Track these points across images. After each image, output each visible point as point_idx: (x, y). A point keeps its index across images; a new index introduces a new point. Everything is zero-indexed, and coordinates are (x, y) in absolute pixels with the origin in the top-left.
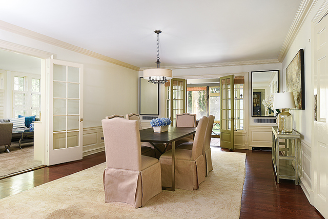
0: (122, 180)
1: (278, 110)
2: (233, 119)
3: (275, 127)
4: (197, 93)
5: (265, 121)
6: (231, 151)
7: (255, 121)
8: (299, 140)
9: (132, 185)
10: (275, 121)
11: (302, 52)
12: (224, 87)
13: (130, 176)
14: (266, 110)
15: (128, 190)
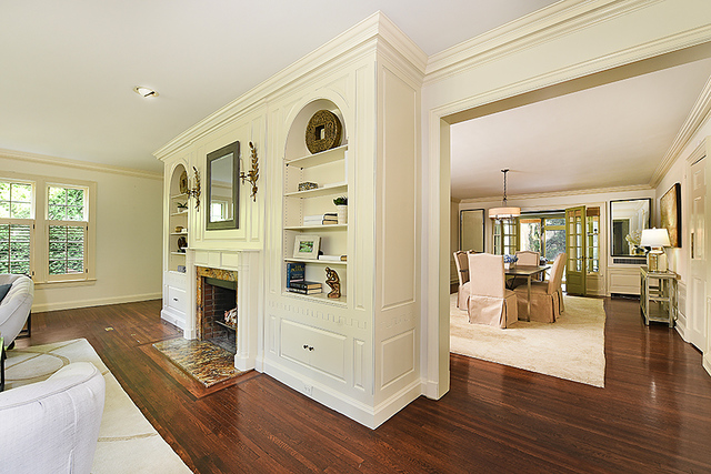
0: (486, 306)
1: (649, 248)
2: (584, 258)
3: (645, 268)
4: (527, 225)
5: (630, 262)
6: (582, 296)
7: (615, 261)
8: (675, 281)
9: (498, 309)
10: (645, 262)
11: (678, 186)
12: (571, 220)
13: (494, 303)
14: (632, 248)
15: (493, 314)
